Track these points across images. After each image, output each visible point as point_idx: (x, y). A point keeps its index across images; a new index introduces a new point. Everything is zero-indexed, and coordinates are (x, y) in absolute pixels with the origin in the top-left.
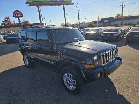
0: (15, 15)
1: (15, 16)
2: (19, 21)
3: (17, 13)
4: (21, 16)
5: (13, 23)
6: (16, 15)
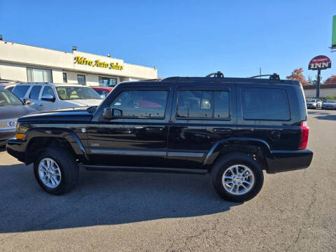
0: (313, 65)
1: (312, 67)
2: (319, 78)
3: (320, 60)
4: (327, 66)
5: (307, 79)
6: (316, 64)
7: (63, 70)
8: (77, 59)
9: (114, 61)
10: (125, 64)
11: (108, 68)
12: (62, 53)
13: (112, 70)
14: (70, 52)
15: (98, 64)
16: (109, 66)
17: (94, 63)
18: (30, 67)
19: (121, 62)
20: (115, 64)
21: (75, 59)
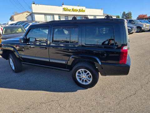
7: (58, 14)
8: (64, 9)
9: (81, 8)
10: (86, 9)
11: (78, 12)
12: (58, 7)
13: (80, 12)
15: (73, 10)
16: (79, 11)
17: (71, 10)
18: (46, 14)
19: (84, 8)
20: (81, 9)
21: (63, 9)
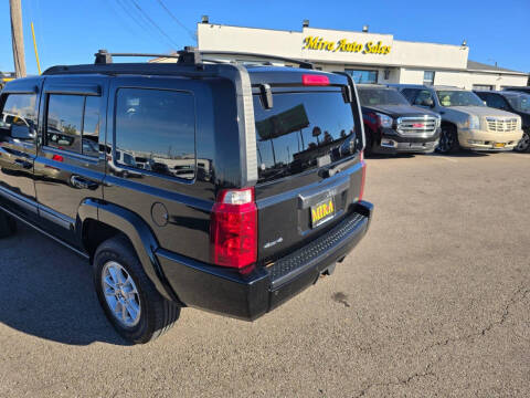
9: (373, 38)
10: (395, 42)
11: (360, 52)
12: (286, 34)
13: (368, 54)
14: (296, 31)
15: (342, 46)
16: (363, 49)
17: (335, 46)
20: (375, 44)
21: (305, 41)
